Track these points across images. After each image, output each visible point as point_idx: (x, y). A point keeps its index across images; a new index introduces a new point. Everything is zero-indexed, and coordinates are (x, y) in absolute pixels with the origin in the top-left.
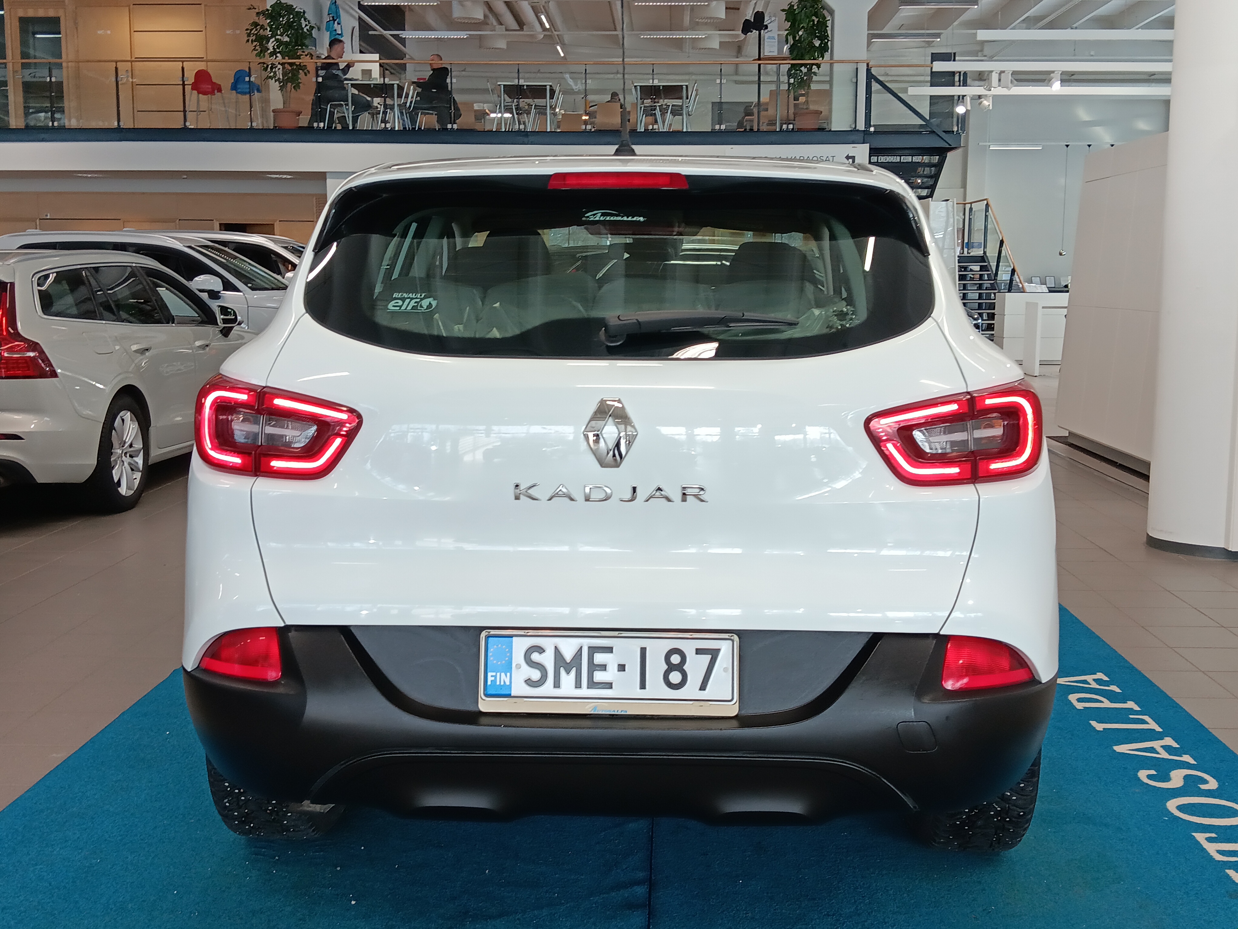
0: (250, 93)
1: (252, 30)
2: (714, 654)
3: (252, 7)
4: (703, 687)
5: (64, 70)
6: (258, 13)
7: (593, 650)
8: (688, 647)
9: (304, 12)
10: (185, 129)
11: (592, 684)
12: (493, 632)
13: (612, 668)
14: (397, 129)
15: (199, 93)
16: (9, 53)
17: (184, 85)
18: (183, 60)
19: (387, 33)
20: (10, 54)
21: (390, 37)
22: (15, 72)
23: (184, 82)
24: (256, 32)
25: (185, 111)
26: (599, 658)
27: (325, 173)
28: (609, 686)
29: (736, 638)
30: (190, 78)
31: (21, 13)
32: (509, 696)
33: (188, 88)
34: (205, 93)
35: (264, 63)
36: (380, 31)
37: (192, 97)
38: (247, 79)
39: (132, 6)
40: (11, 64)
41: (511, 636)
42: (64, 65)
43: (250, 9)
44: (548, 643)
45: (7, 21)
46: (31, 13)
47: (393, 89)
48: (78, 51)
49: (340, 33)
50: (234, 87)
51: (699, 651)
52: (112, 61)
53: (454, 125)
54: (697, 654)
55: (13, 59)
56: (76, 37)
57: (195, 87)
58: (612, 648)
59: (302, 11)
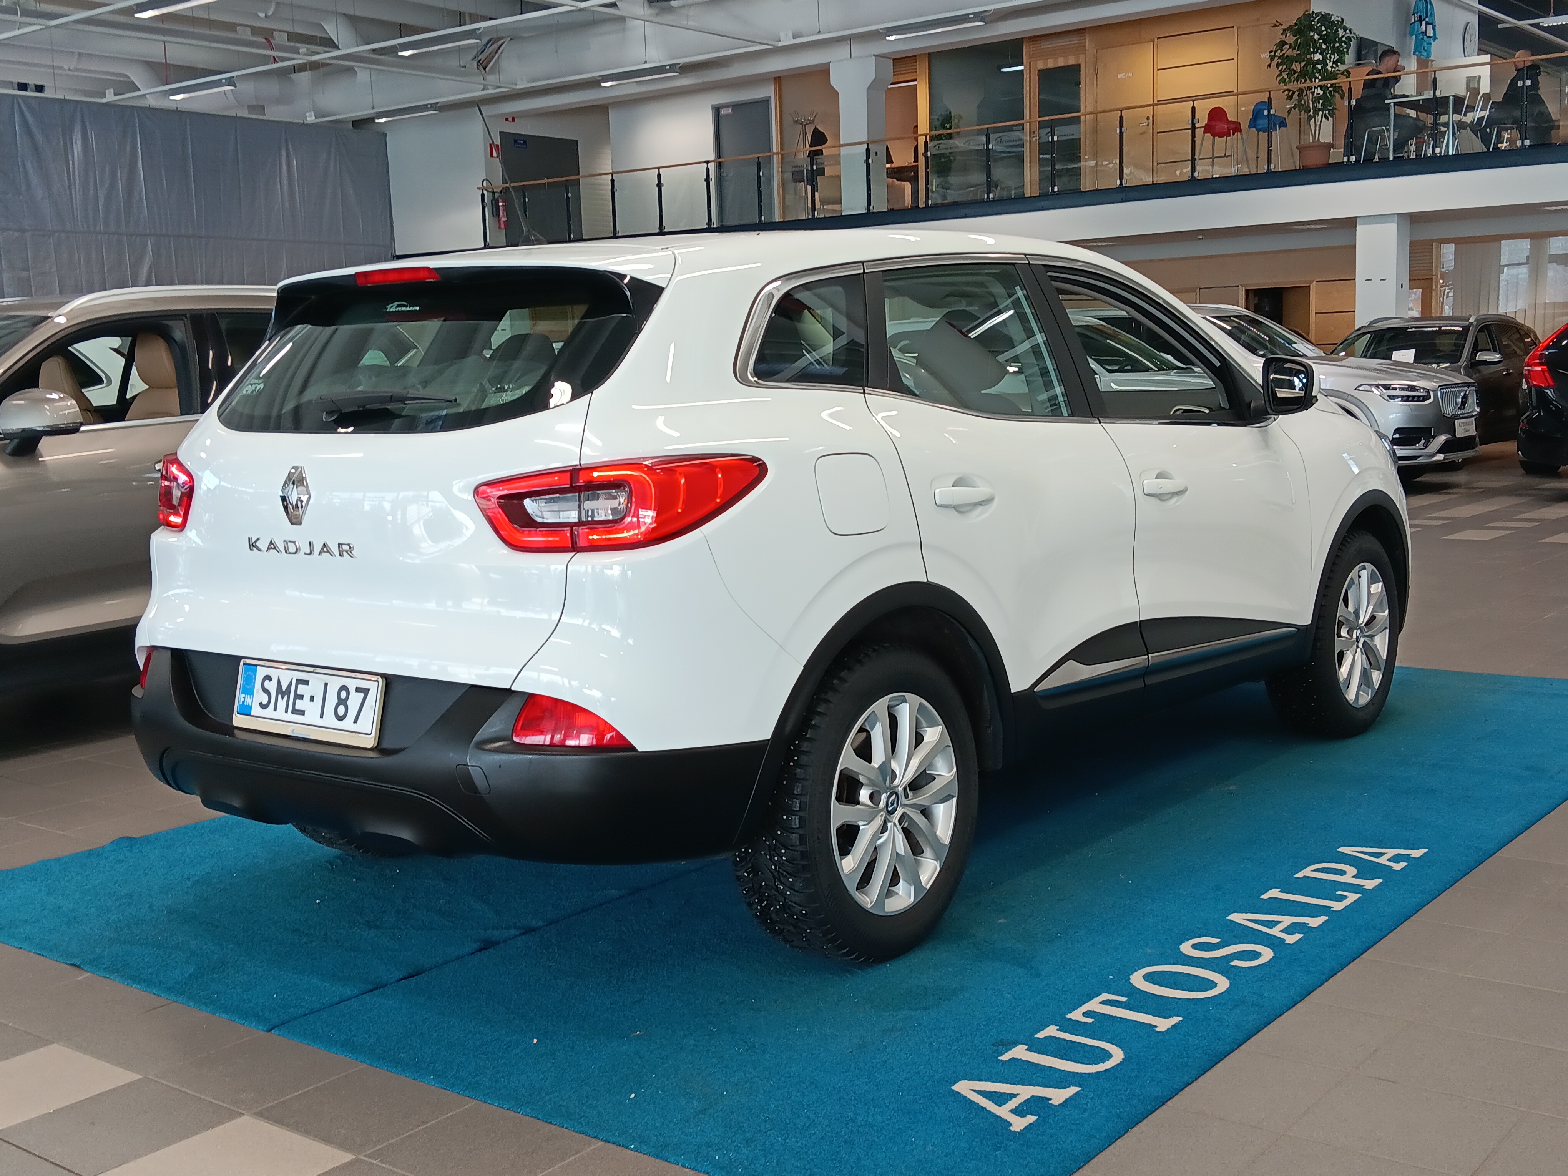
0: (1268, 130)
1: (1276, 51)
2: (366, 691)
3: (1278, 24)
4: (355, 722)
5: (1082, 124)
6: (1284, 30)
7: (299, 682)
8: (352, 684)
9: (1343, 20)
10: (1193, 180)
11: (295, 711)
12: (248, 661)
13: (307, 698)
14: (1450, 153)
15: (1214, 135)
16: (1027, 112)
17: (1194, 128)
18: (1193, 99)
19: (1525, 24)
20: (1028, 114)
21: (1530, 27)
22: (1032, 133)
23: (1193, 124)
24: (1281, 54)
25: (1193, 160)
26: (302, 689)
27: (1355, 218)
28: (302, 713)
29: (380, 680)
30: (1202, 120)
31: (1041, 66)
32: (249, 715)
33: (1199, 132)
34: (1221, 135)
35: (1289, 90)
36: (1511, 22)
37: (1205, 142)
38: (1266, 112)
39: (1156, 40)
40: (1028, 124)
41: (256, 666)
42: (1082, 118)
43: (1275, 26)
44: (274, 673)
45: (1026, 76)
46: (1051, 64)
47: (1448, 103)
48: (1096, 101)
49: (1432, 35)
50: (1253, 123)
51: (358, 690)
52: (1117, 110)
53: (1526, 141)
54: (356, 691)
55: (1030, 118)
56: (1095, 86)
57: (1208, 129)
58: (308, 681)
59: (1340, 19)
